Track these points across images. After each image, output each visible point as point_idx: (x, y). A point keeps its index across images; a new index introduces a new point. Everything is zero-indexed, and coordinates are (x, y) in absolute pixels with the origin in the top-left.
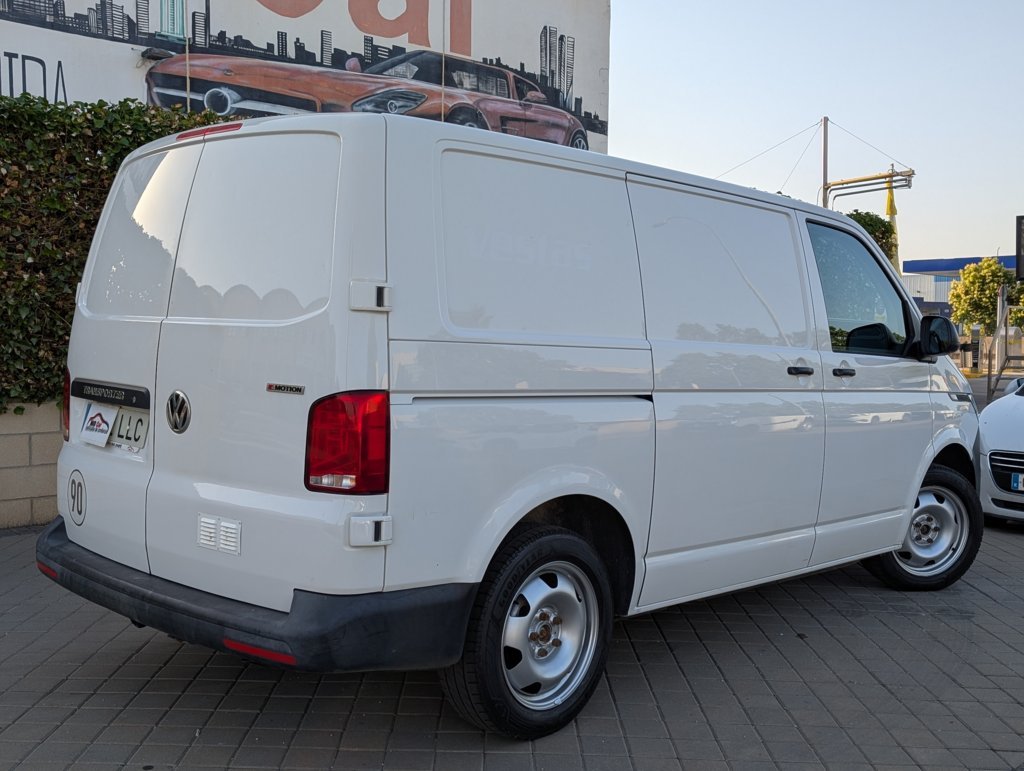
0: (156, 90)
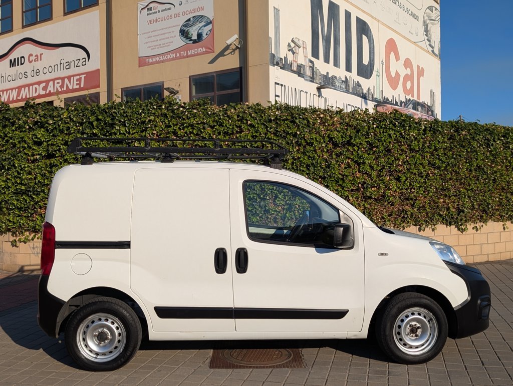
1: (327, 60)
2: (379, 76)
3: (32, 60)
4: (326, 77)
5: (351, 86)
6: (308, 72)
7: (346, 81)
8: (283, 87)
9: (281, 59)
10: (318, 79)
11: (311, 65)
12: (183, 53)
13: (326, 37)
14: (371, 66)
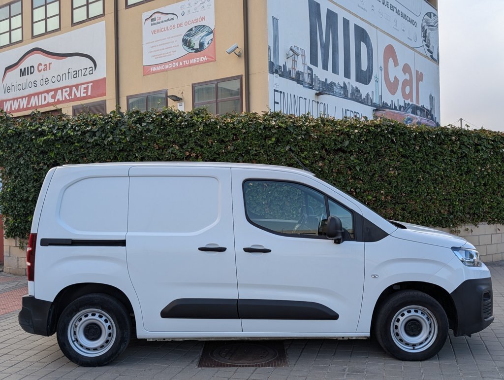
1: (325, 67)
2: (378, 82)
3: (41, 69)
4: (324, 83)
5: (350, 92)
6: (307, 79)
7: (345, 87)
8: (282, 94)
9: (280, 66)
10: (316, 85)
11: (309, 72)
12: (186, 62)
13: (324, 44)
14: (369, 72)
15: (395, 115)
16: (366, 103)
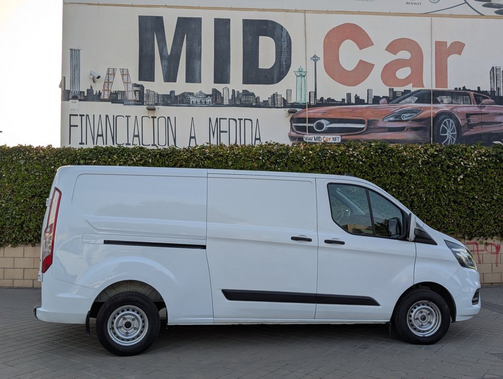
0: (294, 124)
1: (170, 76)
2: (304, 76)
4: (168, 96)
5: (228, 98)
6: (131, 96)
7: (214, 94)
8: (84, 118)
9: (82, 92)
10: (151, 100)
11: (136, 88)
13: (169, 56)
14: (280, 68)
15: (359, 110)
16: (270, 105)
